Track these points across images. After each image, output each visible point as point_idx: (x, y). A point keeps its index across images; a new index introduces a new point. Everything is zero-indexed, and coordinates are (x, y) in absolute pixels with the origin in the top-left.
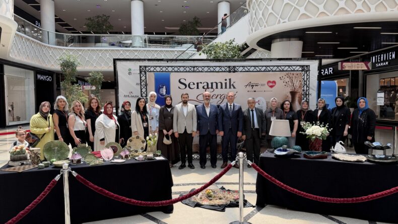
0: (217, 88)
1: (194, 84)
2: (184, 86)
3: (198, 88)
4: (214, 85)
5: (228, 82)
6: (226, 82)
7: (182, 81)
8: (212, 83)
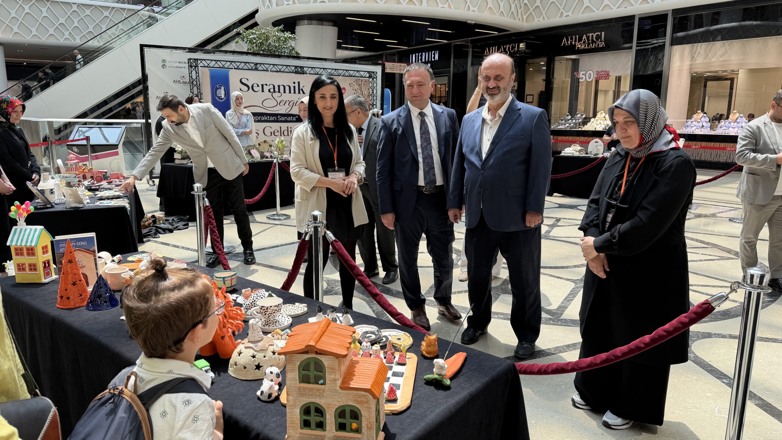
0: (285, 92)
1: (258, 86)
2: (246, 88)
3: (263, 91)
4: (282, 88)
5: (297, 85)
6: (294, 85)
7: (243, 81)
8: (279, 86)
